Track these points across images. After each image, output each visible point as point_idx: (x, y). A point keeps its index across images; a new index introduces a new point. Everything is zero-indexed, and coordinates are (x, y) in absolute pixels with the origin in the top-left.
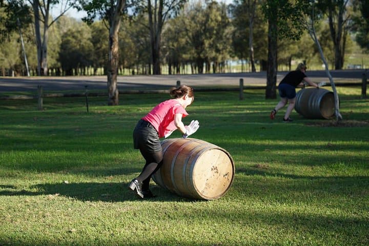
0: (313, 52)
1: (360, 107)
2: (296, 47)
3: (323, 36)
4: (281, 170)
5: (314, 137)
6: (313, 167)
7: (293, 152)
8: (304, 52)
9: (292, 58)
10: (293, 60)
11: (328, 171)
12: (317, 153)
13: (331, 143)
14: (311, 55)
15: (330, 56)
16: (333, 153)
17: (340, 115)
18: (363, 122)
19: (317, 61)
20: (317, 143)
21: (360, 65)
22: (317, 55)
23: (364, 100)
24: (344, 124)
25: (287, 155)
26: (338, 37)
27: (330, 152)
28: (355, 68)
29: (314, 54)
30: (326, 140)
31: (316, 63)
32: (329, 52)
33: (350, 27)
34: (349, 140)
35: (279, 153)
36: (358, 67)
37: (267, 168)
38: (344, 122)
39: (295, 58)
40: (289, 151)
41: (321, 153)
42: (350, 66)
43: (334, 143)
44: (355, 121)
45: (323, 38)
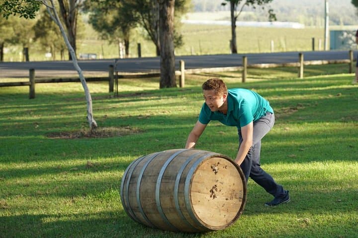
0: (34, 36)
1: (114, 109)
2: (11, 29)
3: (46, 15)
4: (28, 208)
5: (64, 154)
6: (74, 199)
7: (39, 179)
8: (21, 37)
9: (5, 45)
10: (6, 47)
11: (97, 203)
12: (74, 178)
13: (90, 160)
14: (31, 40)
15: (56, 43)
16: (96, 176)
17: (94, 121)
18: (123, 129)
19: (40, 48)
20: (71, 163)
21: (95, 54)
22: (39, 41)
23: (117, 100)
24: (99, 134)
25: (33, 185)
26: (71, 18)
27: (93, 174)
28: (90, 58)
29: (35, 40)
30: (82, 158)
31: (39, 51)
32: (55, 37)
33: (81, 6)
34: (114, 156)
35: (18, 182)
36: (93, 57)
37: (5, 207)
38: (100, 130)
39: (9, 45)
40: (33, 178)
41: (80, 176)
42: (83, 55)
43: (94, 161)
44: (113, 129)
45: (46, 18)
